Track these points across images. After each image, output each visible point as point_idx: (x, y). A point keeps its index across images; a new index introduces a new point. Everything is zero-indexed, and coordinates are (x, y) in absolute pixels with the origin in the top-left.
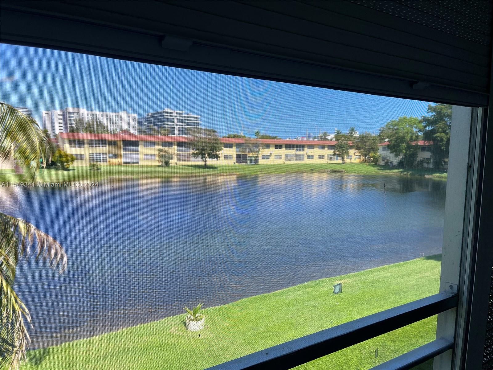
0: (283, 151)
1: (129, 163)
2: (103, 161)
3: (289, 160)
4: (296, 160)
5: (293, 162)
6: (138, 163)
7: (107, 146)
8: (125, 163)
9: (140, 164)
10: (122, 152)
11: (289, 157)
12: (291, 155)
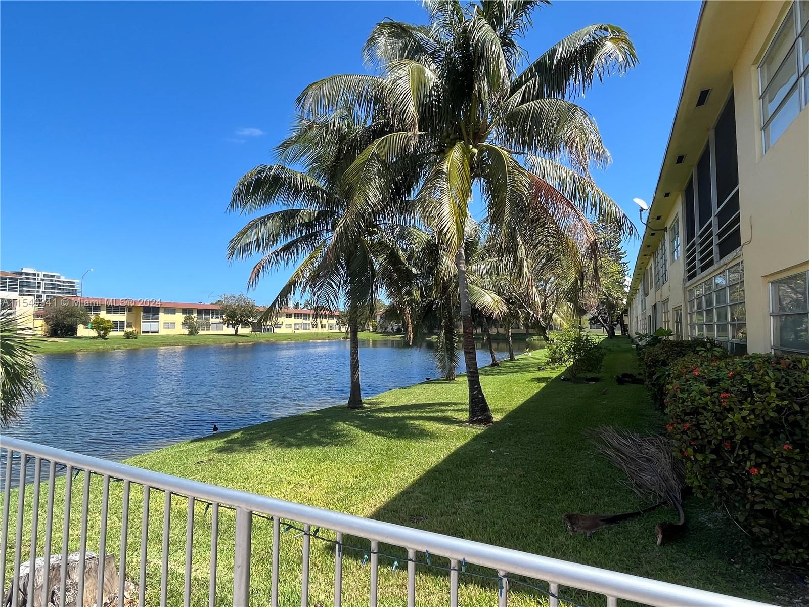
0: (292, 320)
1: (148, 332)
2: (120, 331)
3: (298, 329)
4: (304, 329)
5: (301, 331)
6: (157, 332)
7: (126, 312)
8: (144, 332)
9: (160, 333)
10: (142, 320)
11: (297, 327)
12: (298, 324)
